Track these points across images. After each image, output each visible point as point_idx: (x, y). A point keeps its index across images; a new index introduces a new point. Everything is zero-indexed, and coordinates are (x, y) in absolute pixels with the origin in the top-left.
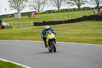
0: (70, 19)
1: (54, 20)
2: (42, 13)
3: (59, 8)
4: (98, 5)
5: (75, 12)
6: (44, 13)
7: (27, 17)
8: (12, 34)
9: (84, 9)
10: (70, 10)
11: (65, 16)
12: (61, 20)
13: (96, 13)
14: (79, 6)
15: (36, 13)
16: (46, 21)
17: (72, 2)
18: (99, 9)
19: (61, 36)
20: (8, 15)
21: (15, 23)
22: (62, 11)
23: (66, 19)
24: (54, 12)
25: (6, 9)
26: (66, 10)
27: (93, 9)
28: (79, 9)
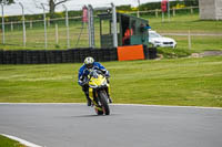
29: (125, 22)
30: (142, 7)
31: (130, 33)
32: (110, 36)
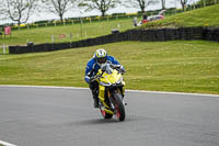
0: (86, 38)
1: (52, 41)
2: (25, 28)
3: (61, 15)
4: (143, 7)
5: (96, 24)
6: (31, 26)
9: (114, 17)
10: (85, 20)
11: (75, 32)
13: (139, 25)
14: (103, 11)
16: (35, 44)
17: (89, 3)
18: (145, 17)
19: (67, 73)
22: (68, 22)
23: (78, 38)
24: (51, 24)
26: (77, 21)
27: (132, 16)
28: (104, 18)
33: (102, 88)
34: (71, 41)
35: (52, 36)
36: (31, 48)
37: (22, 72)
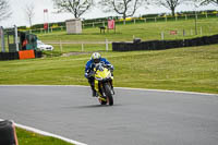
1: (162, 38)
3: (173, 9)
6: (138, 21)
7: (97, 30)
8: (61, 71)
10: (200, 15)
12: (179, 38)
15: (117, 21)
16: (143, 40)
19: (178, 76)
20: (52, 25)
21: (67, 43)
22: (181, 16)
24: (161, 18)
25: (46, 11)
26: (191, 15)
29: (23, 36)
30: (33, 27)
31: (25, 43)
32: (14, 45)
33: (96, 82)
34: (183, 38)
35: (162, 32)
36: (138, 46)
37: (127, 72)
